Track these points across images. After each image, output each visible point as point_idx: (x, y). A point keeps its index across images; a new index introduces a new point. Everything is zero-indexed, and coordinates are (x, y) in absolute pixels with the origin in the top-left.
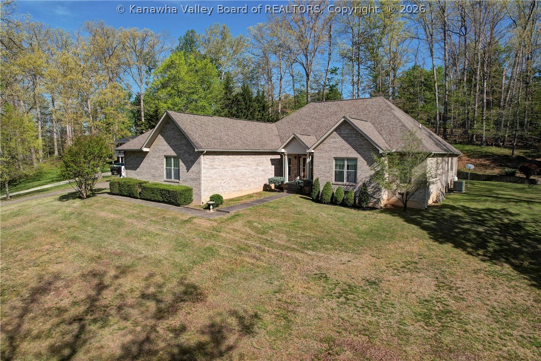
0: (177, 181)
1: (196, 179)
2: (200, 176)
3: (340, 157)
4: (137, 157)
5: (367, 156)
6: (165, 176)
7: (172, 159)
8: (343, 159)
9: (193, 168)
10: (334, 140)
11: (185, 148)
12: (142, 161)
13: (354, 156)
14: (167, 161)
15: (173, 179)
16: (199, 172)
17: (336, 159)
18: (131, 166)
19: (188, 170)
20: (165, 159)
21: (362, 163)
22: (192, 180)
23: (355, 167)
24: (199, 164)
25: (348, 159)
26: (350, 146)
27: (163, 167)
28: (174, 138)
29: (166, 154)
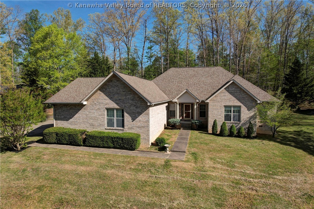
0: (122, 128)
1: (144, 127)
2: (148, 124)
3: (229, 105)
4: (70, 109)
5: (248, 104)
6: (106, 125)
7: (115, 111)
8: (230, 107)
9: (141, 118)
10: (224, 94)
11: (131, 102)
12: (77, 113)
13: (239, 105)
14: (107, 112)
15: (115, 127)
16: (148, 121)
17: (225, 107)
18: (62, 117)
19: (133, 120)
20: (106, 111)
21: (244, 109)
22: (139, 127)
23: (239, 112)
24: (148, 114)
25: (234, 107)
26: (235, 99)
27: (104, 118)
28: (118, 94)
29: (107, 106)
